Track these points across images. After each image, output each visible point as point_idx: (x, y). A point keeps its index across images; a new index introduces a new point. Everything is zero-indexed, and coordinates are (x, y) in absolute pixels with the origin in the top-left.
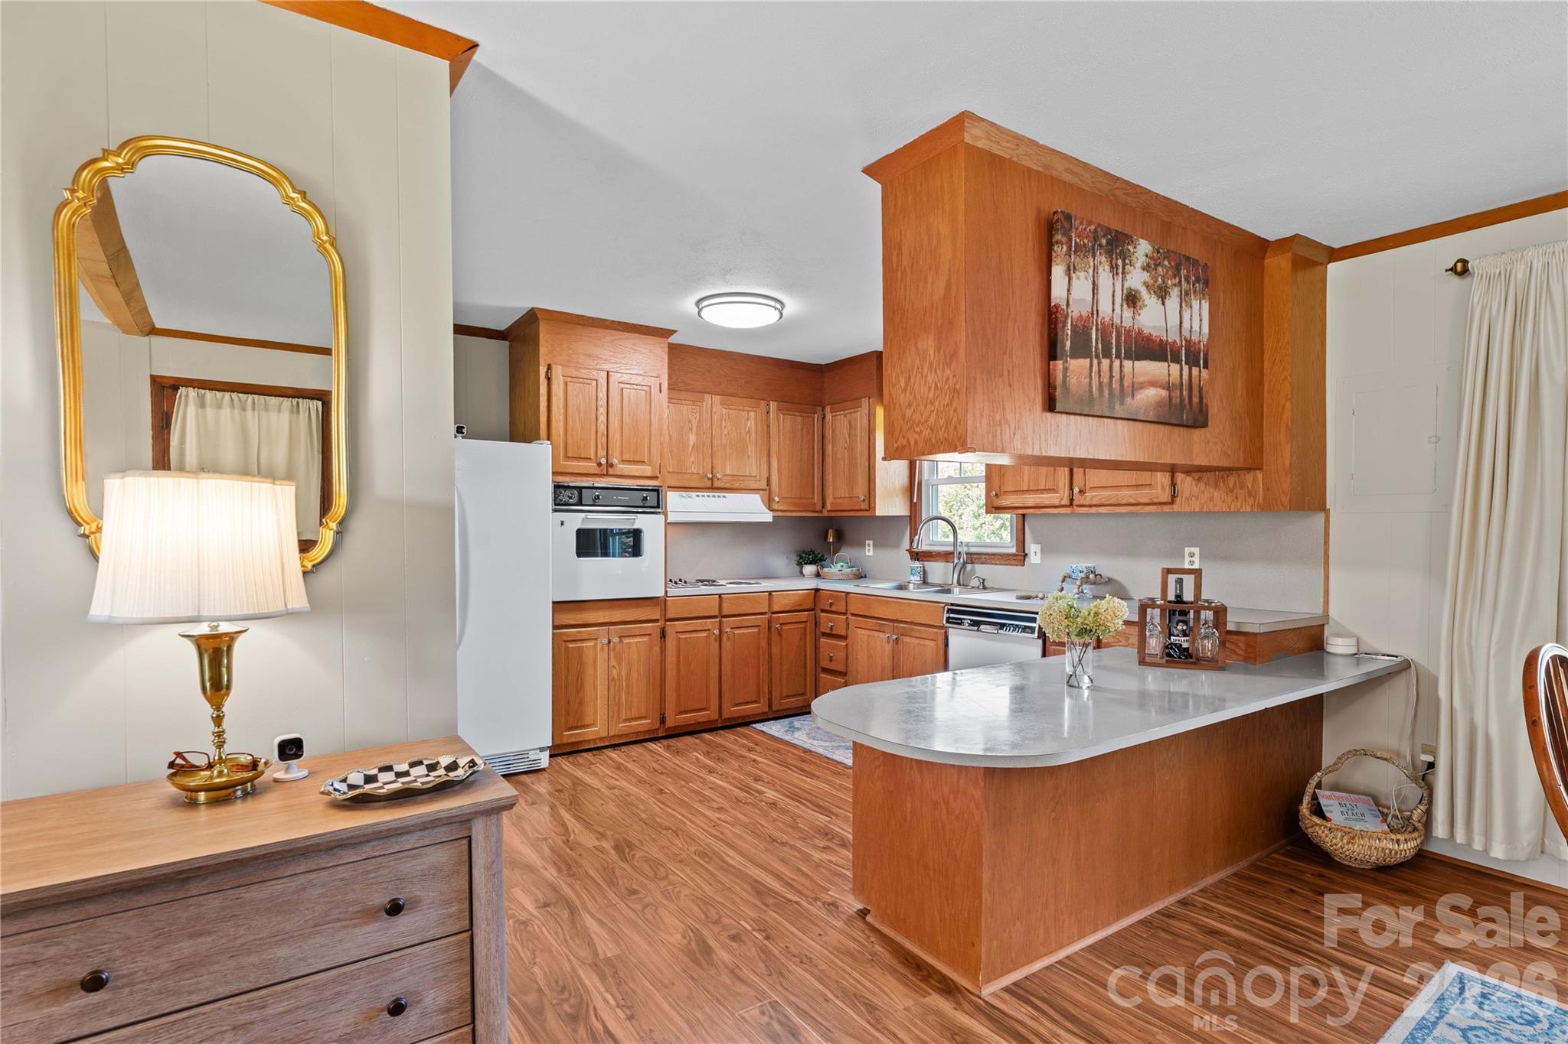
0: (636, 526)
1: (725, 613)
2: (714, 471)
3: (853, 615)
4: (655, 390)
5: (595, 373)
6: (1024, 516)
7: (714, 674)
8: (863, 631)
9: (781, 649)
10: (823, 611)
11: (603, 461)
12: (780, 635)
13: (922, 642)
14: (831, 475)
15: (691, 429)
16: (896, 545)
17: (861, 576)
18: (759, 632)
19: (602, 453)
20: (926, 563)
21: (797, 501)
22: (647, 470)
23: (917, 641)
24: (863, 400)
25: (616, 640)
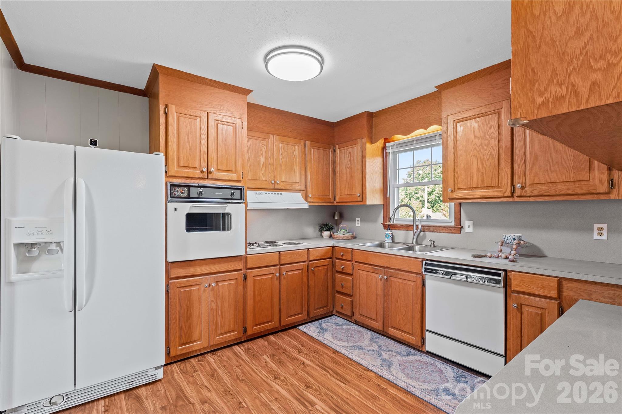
0: (226, 211)
1: (282, 262)
2: (275, 179)
3: (356, 262)
4: (239, 126)
5: (199, 113)
6: (460, 204)
7: (276, 300)
8: (363, 272)
9: (315, 281)
10: (337, 259)
11: (205, 169)
12: (314, 273)
13: (405, 282)
14: (339, 183)
15: (262, 154)
16: (375, 221)
17: (354, 238)
18: (302, 272)
19: (204, 164)
20: (393, 231)
21: (321, 197)
22: (234, 176)
23: (401, 281)
24: (358, 140)
25: (213, 284)
